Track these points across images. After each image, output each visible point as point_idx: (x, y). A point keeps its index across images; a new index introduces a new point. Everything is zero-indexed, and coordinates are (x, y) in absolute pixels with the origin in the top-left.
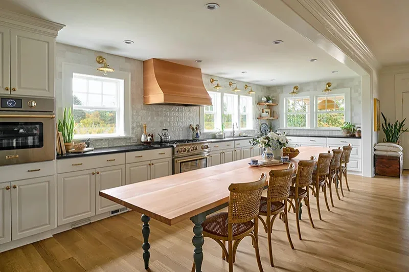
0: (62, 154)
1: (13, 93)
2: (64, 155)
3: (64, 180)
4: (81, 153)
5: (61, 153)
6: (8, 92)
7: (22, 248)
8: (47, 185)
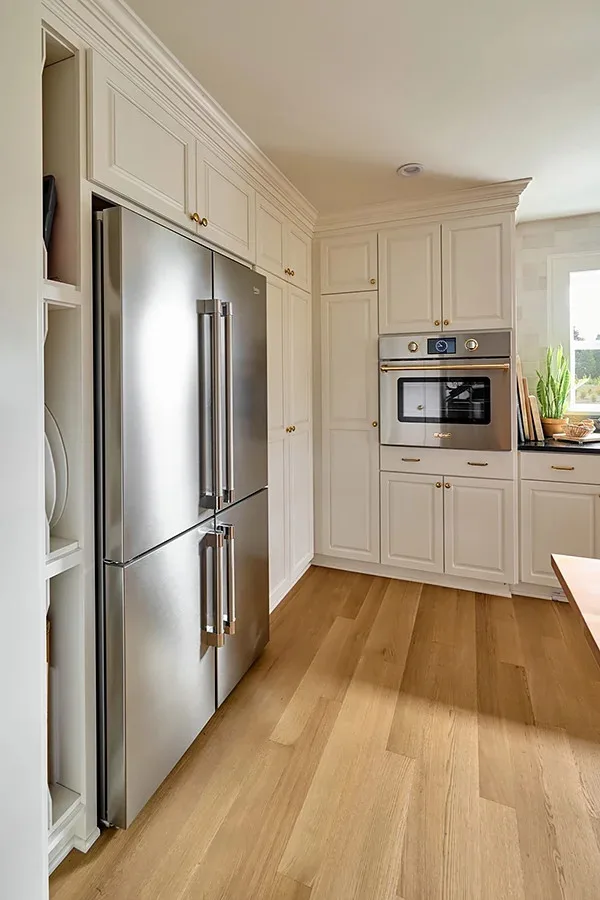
0: (536, 440)
1: (446, 328)
2: (539, 444)
3: (534, 495)
4: (577, 443)
5: (533, 438)
6: (439, 329)
7: (460, 592)
8: (499, 496)
